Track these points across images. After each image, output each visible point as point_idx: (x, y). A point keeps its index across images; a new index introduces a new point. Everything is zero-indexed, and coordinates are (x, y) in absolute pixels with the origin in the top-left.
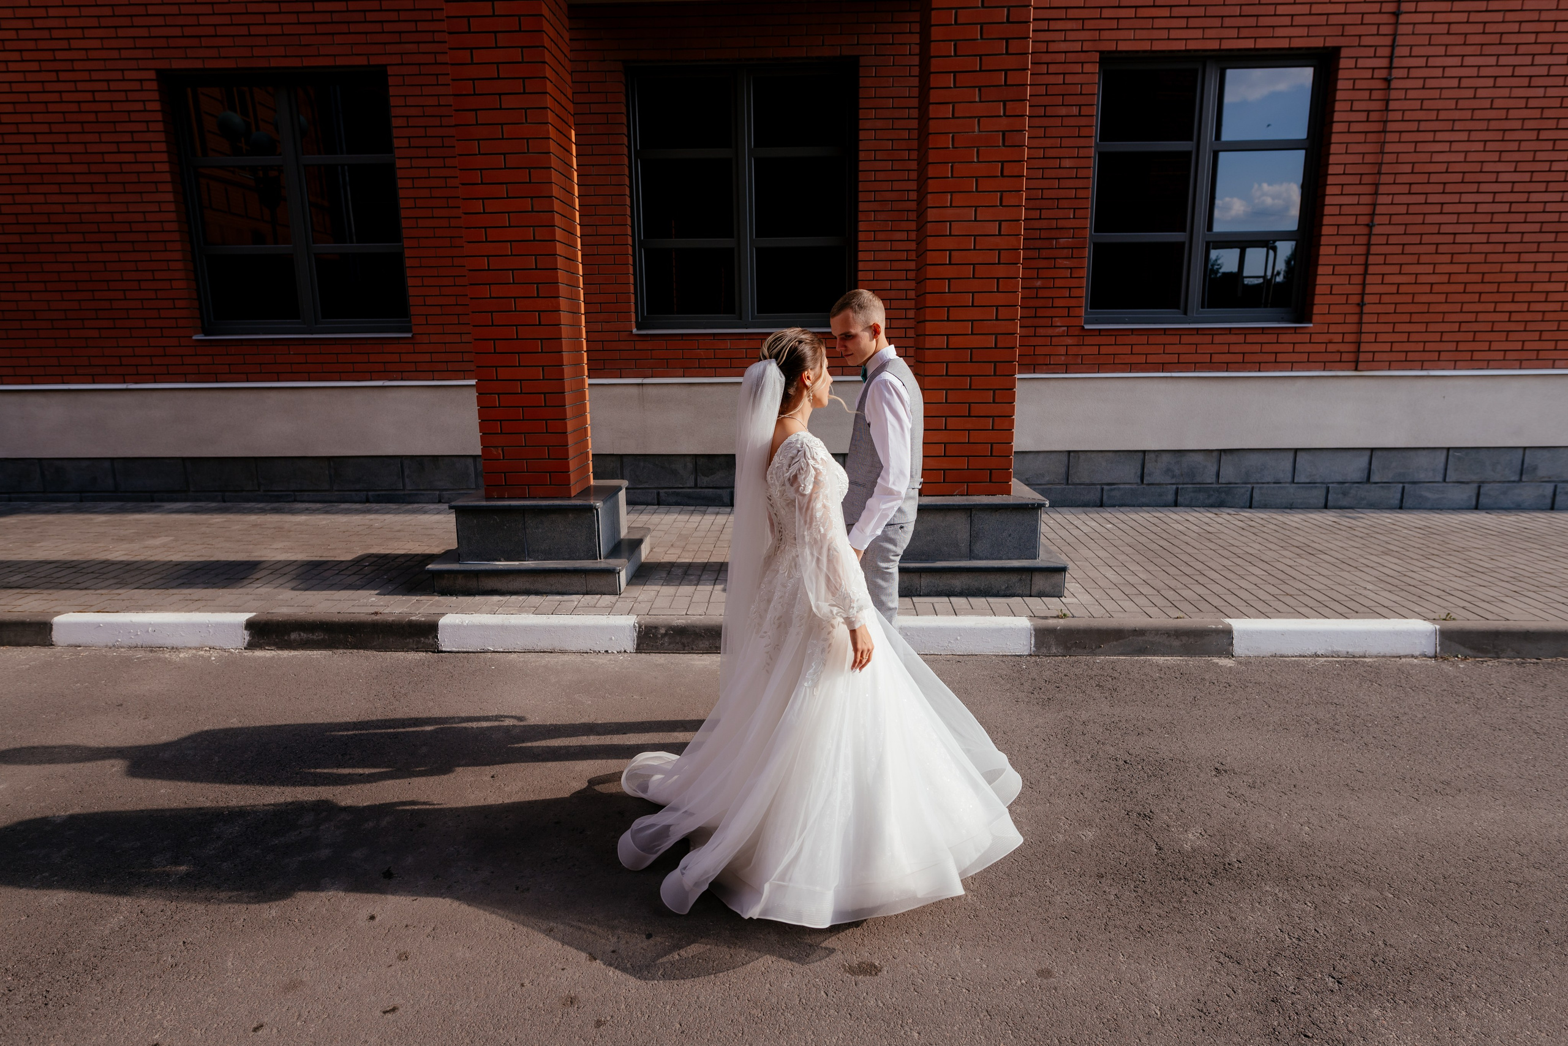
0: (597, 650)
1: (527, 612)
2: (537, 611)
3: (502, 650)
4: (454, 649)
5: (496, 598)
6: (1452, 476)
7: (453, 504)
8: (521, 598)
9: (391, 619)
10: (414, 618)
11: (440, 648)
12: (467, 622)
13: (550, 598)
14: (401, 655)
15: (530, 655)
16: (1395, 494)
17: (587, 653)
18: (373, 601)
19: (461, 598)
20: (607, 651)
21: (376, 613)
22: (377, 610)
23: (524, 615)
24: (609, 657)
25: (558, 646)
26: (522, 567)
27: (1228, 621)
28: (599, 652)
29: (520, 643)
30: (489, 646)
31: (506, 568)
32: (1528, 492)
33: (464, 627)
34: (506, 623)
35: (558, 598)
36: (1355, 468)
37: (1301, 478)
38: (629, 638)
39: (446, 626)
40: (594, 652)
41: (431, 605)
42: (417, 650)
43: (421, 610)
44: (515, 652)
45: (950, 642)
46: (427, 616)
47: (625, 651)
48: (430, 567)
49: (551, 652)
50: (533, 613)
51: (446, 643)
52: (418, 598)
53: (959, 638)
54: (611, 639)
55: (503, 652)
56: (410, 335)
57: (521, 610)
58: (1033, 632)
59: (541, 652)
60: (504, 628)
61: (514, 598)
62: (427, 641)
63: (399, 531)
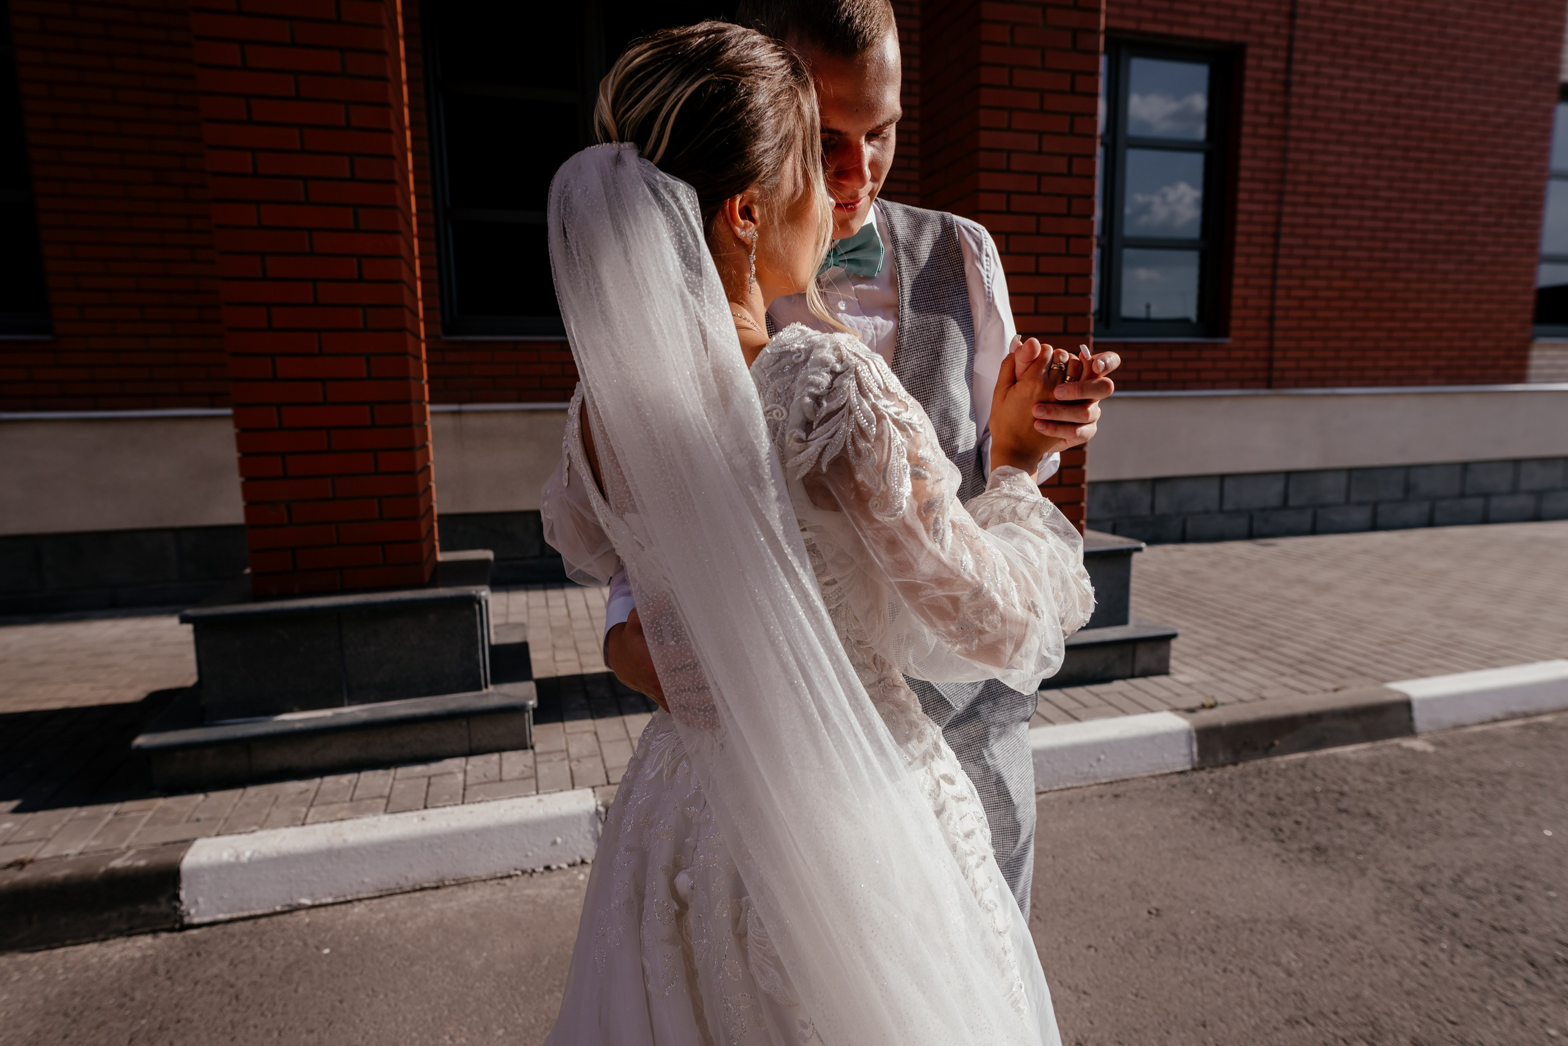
0: (528, 867)
1: (372, 811)
2: (391, 805)
3: (330, 900)
4: (221, 916)
5: (293, 787)
6: (1354, 497)
7: (190, 612)
8: (345, 779)
9: (61, 873)
10: (118, 863)
11: (187, 920)
12: (248, 854)
13: (402, 771)
14: (90, 952)
15: (395, 902)
16: (1306, 519)
17: (510, 877)
18: (7, 830)
19: (215, 796)
20: (548, 868)
21: (21, 864)
22: (21, 856)
23: (369, 820)
24: (557, 879)
25: (449, 871)
26: (344, 721)
27: (1395, 686)
28: (534, 871)
29: (370, 879)
30: (302, 896)
31: (310, 725)
32: (1412, 511)
33: (243, 866)
34: (337, 842)
35: (419, 769)
36: (1272, 494)
37: (1228, 506)
38: (589, 836)
39: (199, 871)
40: (524, 872)
41: (152, 821)
42: (130, 932)
43: (132, 839)
44: (360, 900)
45: (1091, 766)
46: (151, 852)
47: (583, 862)
48: (141, 741)
49: (437, 888)
50: (386, 811)
51: (202, 907)
52: (116, 807)
53: (1102, 757)
54: (554, 843)
55: (333, 904)
56: (47, 338)
57: (358, 807)
58: (1194, 735)
59: (415, 891)
60: (333, 855)
61: (329, 781)
62: (154, 909)
63: (42, 664)
